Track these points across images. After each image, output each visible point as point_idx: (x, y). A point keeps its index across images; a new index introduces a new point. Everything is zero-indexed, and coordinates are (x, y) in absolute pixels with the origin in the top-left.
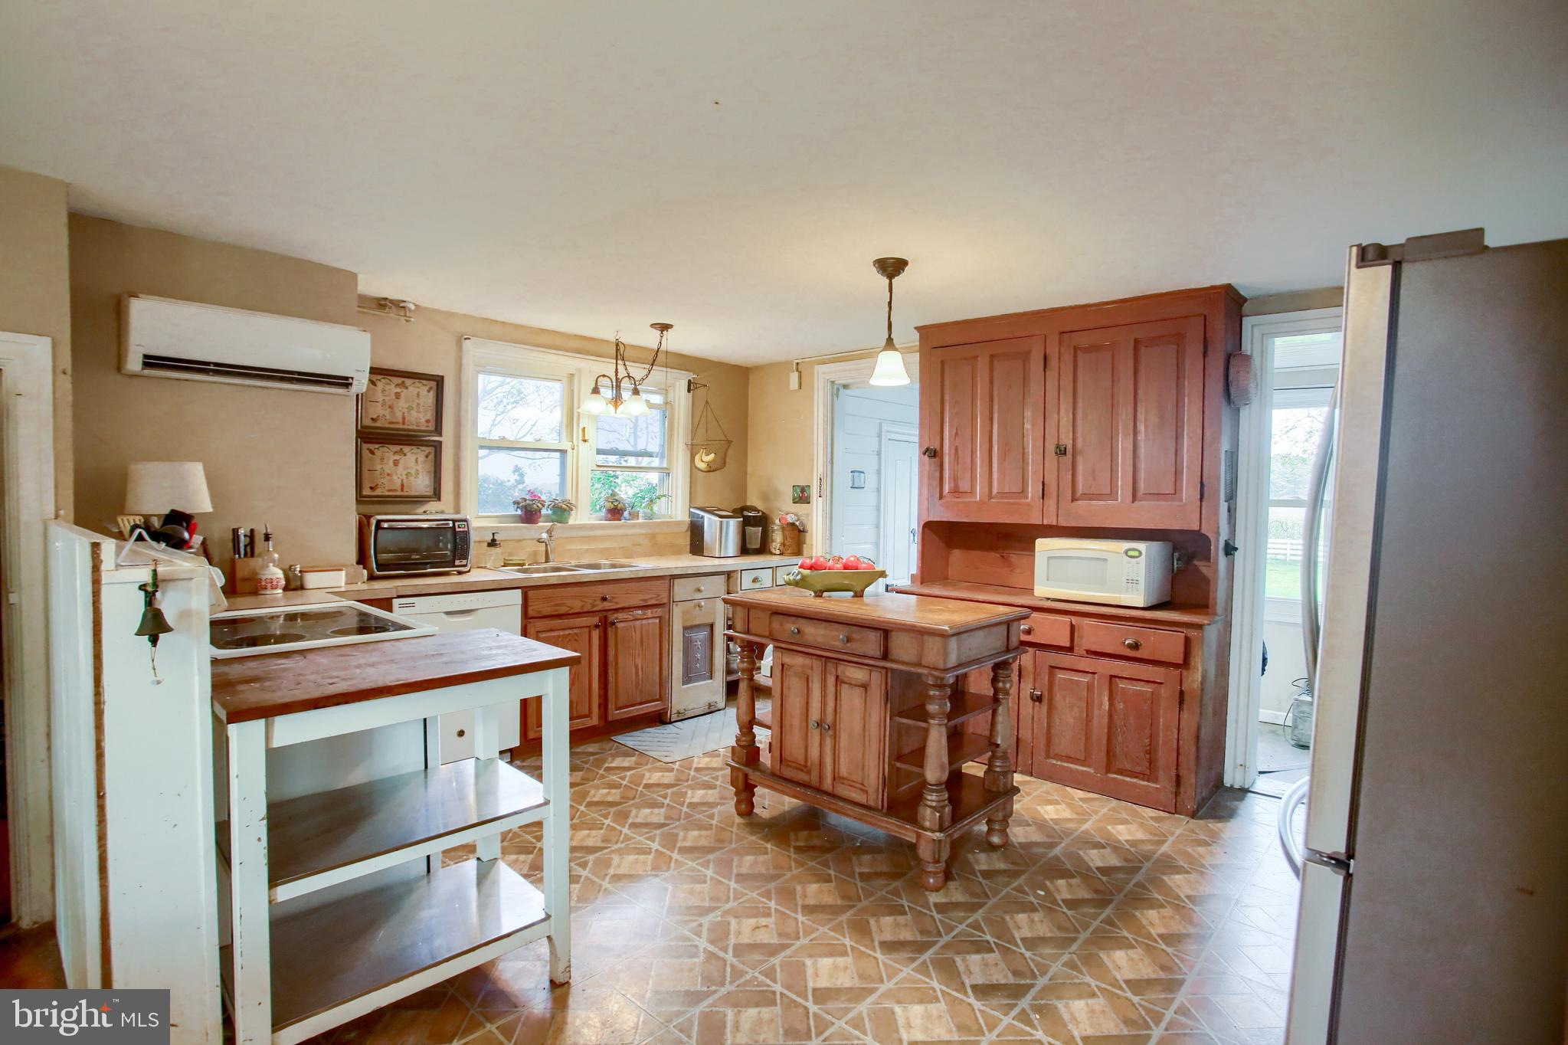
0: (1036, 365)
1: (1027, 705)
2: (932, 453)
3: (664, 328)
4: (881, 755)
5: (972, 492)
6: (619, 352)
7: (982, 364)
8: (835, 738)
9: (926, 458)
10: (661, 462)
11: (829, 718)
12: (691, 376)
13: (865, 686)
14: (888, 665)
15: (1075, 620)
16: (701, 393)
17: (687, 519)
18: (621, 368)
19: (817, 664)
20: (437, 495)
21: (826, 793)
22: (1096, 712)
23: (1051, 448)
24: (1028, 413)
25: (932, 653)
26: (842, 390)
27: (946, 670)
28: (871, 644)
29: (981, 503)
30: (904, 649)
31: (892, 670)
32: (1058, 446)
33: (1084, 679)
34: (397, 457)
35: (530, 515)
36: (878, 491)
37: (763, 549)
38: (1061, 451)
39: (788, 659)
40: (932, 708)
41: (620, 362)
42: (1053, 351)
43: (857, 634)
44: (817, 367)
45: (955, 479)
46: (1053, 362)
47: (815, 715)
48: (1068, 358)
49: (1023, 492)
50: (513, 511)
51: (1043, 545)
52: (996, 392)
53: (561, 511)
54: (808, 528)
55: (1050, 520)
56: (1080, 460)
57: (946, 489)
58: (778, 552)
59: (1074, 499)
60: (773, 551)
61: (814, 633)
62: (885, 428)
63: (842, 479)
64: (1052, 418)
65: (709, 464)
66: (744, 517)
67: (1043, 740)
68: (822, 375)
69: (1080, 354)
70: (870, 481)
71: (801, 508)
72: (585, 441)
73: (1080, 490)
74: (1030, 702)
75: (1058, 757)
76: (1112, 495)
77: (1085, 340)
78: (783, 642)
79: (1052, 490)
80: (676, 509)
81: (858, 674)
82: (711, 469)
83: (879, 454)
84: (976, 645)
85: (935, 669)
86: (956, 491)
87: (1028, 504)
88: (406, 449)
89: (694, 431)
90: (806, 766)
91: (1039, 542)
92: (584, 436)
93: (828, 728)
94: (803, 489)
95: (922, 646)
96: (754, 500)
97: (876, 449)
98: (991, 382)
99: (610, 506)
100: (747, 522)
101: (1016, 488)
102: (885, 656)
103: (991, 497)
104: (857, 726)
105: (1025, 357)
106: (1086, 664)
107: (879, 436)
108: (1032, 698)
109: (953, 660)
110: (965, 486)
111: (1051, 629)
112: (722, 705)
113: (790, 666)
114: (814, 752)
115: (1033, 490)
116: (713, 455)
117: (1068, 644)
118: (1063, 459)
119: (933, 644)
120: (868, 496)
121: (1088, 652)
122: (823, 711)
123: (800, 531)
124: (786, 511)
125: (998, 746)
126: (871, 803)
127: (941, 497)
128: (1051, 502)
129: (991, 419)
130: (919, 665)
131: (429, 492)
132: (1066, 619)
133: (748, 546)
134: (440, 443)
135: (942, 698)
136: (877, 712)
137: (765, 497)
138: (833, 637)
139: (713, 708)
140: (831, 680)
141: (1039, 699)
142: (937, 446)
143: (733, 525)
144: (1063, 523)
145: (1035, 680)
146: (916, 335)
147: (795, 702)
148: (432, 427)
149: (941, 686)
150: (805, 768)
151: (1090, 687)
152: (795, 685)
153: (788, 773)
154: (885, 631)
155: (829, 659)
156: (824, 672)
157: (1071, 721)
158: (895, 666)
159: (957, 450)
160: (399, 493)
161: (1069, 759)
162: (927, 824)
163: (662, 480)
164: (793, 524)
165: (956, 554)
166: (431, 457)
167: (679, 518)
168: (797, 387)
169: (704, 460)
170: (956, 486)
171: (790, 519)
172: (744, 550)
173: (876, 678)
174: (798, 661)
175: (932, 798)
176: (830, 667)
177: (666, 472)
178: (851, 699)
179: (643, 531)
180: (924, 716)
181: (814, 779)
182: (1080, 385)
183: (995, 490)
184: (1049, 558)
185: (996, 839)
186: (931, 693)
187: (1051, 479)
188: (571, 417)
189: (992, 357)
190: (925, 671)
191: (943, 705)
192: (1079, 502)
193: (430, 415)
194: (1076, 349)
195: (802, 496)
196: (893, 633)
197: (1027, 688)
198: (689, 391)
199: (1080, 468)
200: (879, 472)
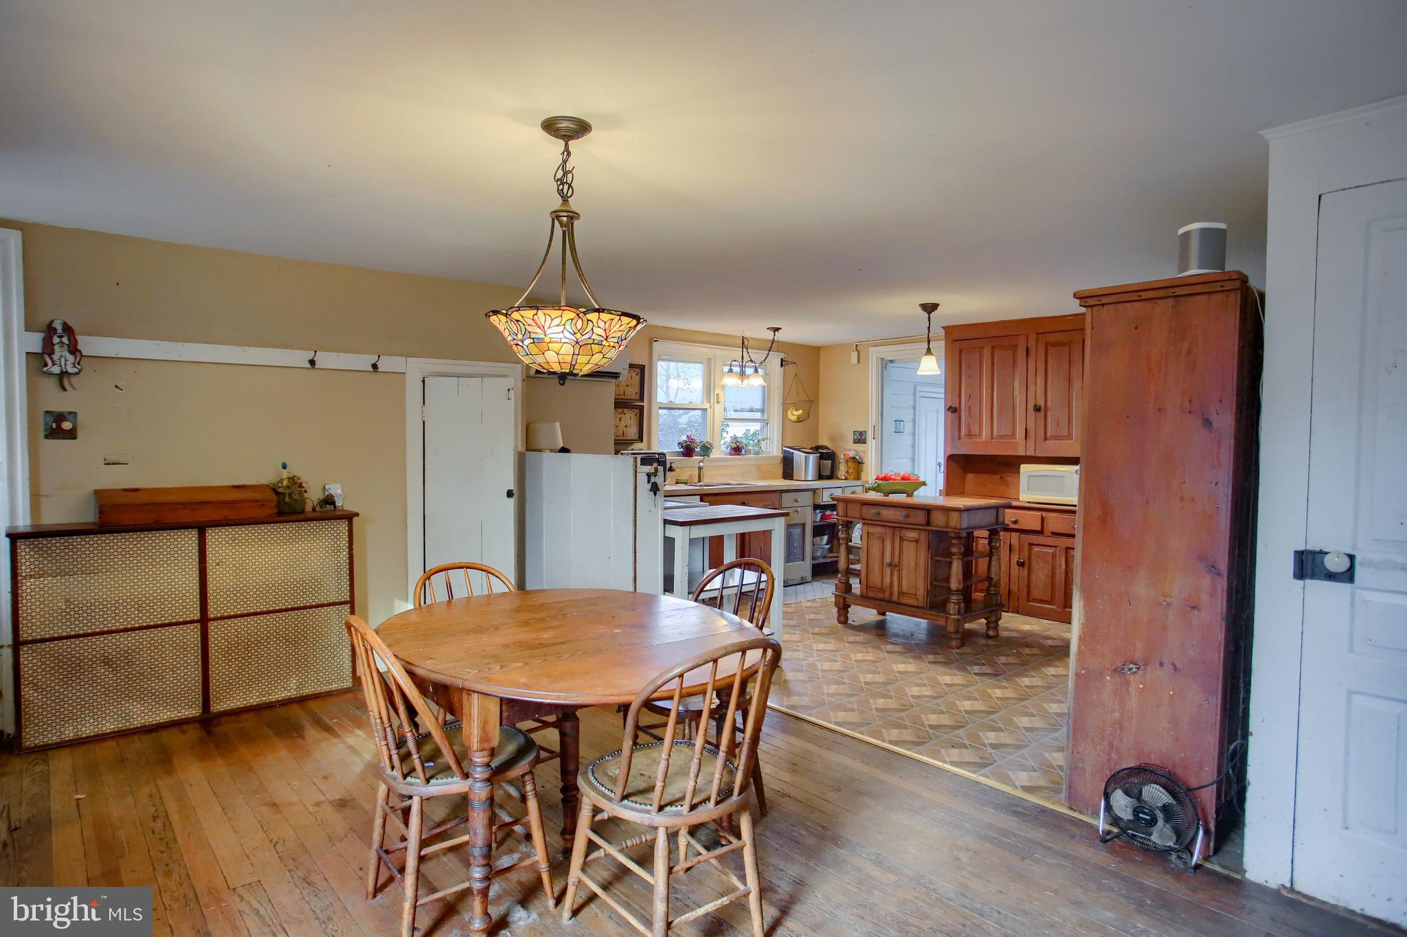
0: (1021, 352)
1: (1015, 568)
2: (953, 410)
3: (777, 330)
4: (926, 577)
5: (980, 435)
6: (744, 344)
7: (987, 353)
8: (900, 571)
9: (949, 413)
10: (763, 416)
11: (896, 561)
12: (782, 355)
13: (917, 541)
14: (930, 528)
15: (1044, 514)
16: (791, 368)
17: (781, 455)
18: (745, 354)
19: (889, 531)
20: (641, 439)
21: (894, 602)
22: (1058, 571)
23: (1031, 407)
24: (1017, 384)
25: (954, 519)
26: (889, 363)
27: (961, 529)
28: (920, 517)
29: (986, 442)
30: (938, 520)
31: (932, 530)
32: (1035, 406)
33: (1051, 550)
34: (621, 416)
35: (688, 451)
36: (914, 434)
37: (832, 476)
38: (1037, 409)
39: (871, 530)
40: (954, 550)
41: (744, 350)
42: (1032, 344)
43: (912, 512)
44: (871, 349)
45: (969, 427)
46: (1033, 351)
47: (888, 559)
48: (1042, 350)
49: (1013, 435)
50: (678, 449)
51: (1024, 468)
52: (995, 371)
53: (706, 449)
54: (865, 461)
55: (1030, 453)
56: (1049, 413)
57: (963, 434)
58: (843, 478)
59: (1045, 439)
60: (840, 477)
61: (887, 514)
62: (918, 389)
63: (889, 426)
64: (1032, 387)
65: (798, 417)
66: (821, 453)
67: (1025, 590)
68: (875, 353)
69: (1049, 348)
70: (908, 427)
71: (859, 447)
72: (718, 402)
73: (1049, 434)
74: (1017, 567)
75: (1035, 600)
76: (1069, 437)
77: (1052, 338)
78: (867, 520)
79: (1031, 434)
80: (773, 449)
81: (912, 535)
82: (799, 421)
83: (914, 408)
84: (979, 518)
85: (956, 528)
86: (969, 435)
87: (1016, 443)
88: (626, 411)
89: (785, 397)
90: (882, 589)
91: (1023, 466)
92: (718, 398)
93: (895, 566)
94: (861, 434)
95: (948, 517)
96: (823, 441)
97: (912, 403)
98: (993, 364)
99: (734, 445)
100: (823, 457)
101: (1009, 432)
102: (928, 523)
103: (992, 438)
104: (912, 564)
105: (1014, 348)
106: (1050, 541)
107: (914, 394)
108: (1018, 564)
109: (965, 525)
110: (975, 431)
111: (1030, 521)
112: (809, 578)
113: (873, 534)
114: (887, 581)
115: (1020, 433)
116: (801, 411)
117: (1039, 529)
118: (1038, 414)
119: (954, 516)
120: (906, 439)
121: (1053, 533)
122: (893, 557)
123: (859, 463)
124: (849, 449)
125: (992, 579)
126: (921, 604)
127: (960, 438)
128: (1031, 442)
129: (992, 388)
130: (947, 527)
131: (636, 437)
132: (1039, 513)
133: (822, 474)
134: (643, 406)
135: (959, 544)
136: (923, 555)
137: (833, 439)
138: (898, 515)
139: (804, 581)
140: (897, 539)
141: (1021, 564)
142: (957, 406)
143: (812, 458)
144: (1038, 454)
145: (1020, 553)
146: (943, 331)
147: (876, 552)
148: (638, 397)
149: (959, 538)
150: (882, 590)
151: (1054, 556)
152: (876, 545)
153: (871, 594)
154: (928, 510)
155: (896, 528)
156: (893, 535)
157: (1042, 577)
158: (934, 528)
159: (970, 407)
160: (622, 438)
161: (1041, 601)
162: (952, 612)
163: (762, 428)
164: (854, 458)
165: (970, 476)
166: (638, 415)
167: (775, 454)
168: (856, 362)
169: (794, 414)
170: (970, 431)
171: (852, 454)
172: (820, 477)
173: (923, 536)
174: (877, 530)
175: (954, 598)
176: (897, 533)
177: (765, 422)
178: (909, 549)
179: (753, 463)
180: (950, 554)
181: (887, 595)
182: (1049, 366)
183: (995, 433)
184: (1029, 476)
185: (991, 633)
186: (953, 542)
187: (1031, 425)
188: (709, 388)
189: (993, 348)
190: (950, 530)
191: (959, 548)
192: (1049, 442)
193: (637, 389)
194: (1047, 344)
195: (860, 439)
196: (933, 512)
197: (1015, 558)
198: (782, 366)
199: (1049, 419)
200: (914, 421)
